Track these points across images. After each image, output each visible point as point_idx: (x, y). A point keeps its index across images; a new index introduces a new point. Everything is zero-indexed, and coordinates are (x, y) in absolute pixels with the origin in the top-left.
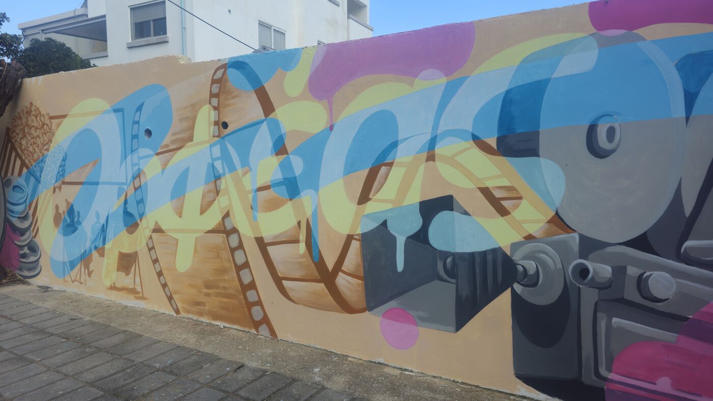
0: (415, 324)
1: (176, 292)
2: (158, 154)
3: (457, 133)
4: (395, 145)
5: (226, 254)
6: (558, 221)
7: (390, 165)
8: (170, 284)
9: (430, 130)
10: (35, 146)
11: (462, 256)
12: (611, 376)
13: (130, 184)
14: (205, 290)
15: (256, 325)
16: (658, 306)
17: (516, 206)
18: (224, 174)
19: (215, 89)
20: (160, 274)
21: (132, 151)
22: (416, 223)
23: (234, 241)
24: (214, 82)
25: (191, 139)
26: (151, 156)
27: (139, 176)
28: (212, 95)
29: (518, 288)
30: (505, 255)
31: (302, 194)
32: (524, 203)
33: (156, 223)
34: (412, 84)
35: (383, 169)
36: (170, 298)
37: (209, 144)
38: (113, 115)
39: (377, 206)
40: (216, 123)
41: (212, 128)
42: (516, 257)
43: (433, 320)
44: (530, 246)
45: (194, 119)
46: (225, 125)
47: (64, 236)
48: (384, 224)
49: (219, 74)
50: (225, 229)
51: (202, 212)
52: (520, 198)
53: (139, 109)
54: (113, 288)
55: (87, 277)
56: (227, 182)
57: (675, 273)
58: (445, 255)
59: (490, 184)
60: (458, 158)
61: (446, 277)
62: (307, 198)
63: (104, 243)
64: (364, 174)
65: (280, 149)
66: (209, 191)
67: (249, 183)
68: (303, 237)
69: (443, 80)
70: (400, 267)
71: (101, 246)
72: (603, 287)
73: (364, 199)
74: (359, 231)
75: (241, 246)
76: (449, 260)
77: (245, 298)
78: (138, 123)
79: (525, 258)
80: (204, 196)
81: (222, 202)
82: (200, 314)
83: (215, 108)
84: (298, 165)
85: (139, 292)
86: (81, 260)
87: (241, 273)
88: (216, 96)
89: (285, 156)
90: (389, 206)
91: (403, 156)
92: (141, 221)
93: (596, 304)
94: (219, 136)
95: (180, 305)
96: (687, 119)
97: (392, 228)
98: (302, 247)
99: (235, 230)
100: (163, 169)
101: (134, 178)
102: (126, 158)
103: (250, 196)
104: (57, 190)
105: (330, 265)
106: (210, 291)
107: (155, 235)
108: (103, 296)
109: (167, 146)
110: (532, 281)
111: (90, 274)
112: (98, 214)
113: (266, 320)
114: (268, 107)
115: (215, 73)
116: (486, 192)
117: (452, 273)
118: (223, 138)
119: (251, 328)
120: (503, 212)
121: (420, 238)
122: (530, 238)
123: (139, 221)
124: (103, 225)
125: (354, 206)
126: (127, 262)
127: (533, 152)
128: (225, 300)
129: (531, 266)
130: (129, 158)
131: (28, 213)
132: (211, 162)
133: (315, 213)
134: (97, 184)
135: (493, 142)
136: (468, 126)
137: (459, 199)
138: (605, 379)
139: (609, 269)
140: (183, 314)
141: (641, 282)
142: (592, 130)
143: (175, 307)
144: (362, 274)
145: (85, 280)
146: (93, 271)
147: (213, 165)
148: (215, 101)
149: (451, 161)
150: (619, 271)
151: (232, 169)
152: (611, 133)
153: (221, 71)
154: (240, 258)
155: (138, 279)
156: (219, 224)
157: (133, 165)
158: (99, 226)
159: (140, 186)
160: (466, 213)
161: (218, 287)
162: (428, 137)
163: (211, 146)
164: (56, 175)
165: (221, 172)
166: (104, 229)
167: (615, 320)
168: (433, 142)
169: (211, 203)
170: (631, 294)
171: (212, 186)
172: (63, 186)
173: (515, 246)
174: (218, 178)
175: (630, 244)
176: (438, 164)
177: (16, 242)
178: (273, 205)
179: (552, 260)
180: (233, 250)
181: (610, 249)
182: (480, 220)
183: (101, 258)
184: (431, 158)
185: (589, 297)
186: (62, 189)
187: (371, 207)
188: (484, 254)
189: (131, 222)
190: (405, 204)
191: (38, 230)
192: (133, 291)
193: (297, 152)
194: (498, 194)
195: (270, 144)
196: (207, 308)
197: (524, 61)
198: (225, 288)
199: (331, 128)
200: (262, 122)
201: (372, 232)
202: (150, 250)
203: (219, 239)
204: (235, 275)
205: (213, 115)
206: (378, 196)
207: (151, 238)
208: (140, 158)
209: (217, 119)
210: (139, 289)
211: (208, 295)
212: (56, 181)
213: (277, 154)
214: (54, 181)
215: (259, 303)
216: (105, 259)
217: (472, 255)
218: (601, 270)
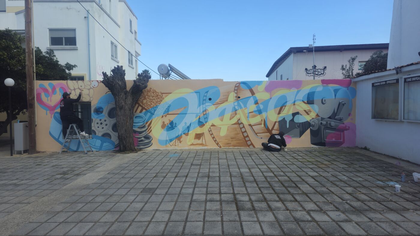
0: (291, 138)
1: (219, 142)
2: (214, 105)
3: (300, 100)
4: (286, 102)
5: (239, 130)
6: (317, 115)
7: (286, 106)
8: (218, 140)
9: (294, 99)
10: (151, 102)
11: (301, 123)
12: (326, 140)
13: (202, 113)
14: (231, 140)
15: (249, 146)
16: (332, 127)
17: (311, 113)
18: (238, 109)
19: (236, 88)
20: (213, 138)
21: (203, 104)
22: (291, 118)
23: (241, 126)
24: (235, 87)
25: (227, 101)
26: (211, 105)
27: (205, 111)
28: (235, 90)
29: (311, 128)
30: (309, 122)
31: (263, 113)
32: (312, 112)
33: (212, 123)
34: (290, 90)
35: (284, 107)
36: (218, 144)
37: (233, 102)
38: (195, 94)
39: (283, 115)
40: (236, 97)
41: (235, 98)
42: (311, 122)
43: (295, 136)
44: (313, 120)
45: (228, 96)
46: (239, 97)
47: (167, 131)
48: (284, 118)
49: (237, 85)
50: (239, 123)
51: (230, 119)
52: (311, 112)
53: (207, 92)
54: (192, 145)
55: (179, 143)
56: (239, 111)
57: (335, 122)
58: (297, 123)
59: (306, 109)
60: (299, 105)
61: (298, 128)
62: (264, 115)
63: (188, 131)
64: (279, 108)
65: (256, 103)
66: (233, 114)
67: (246, 111)
68: (263, 123)
69: (296, 90)
70: (288, 127)
71: (187, 132)
72: (325, 125)
73: (279, 113)
74: (278, 120)
75: (244, 127)
76: (298, 124)
77: (245, 140)
78: (206, 96)
79: (312, 122)
80: (231, 115)
81: (238, 117)
82: (230, 146)
83: (236, 93)
84: (261, 107)
85: (204, 144)
86: (176, 138)
87: (244, 134)
88: (237, 90)
89: (258, 105)
90: (285, 115)
91: (288, 104)
92: (206, 123)
93: (324, 129)
94: (237, 100)
95: (221, 145)
96: (335, 98)
97: (286, 119)
98: (263, 125)
99: (242, 123)
100: (216, 109)
101: (203, 112)
102: (200, 106)
103: (247, 115)
104: (164, 117)
105: (270, 128)
106: (233, 140)
107: (212, 127)
108: (187, 148)
109: (218, 102)
110: (313, 126)
111: (180, 142)
112: (186, 123)
113: (252, 144)
114: (253, 93)
115: (236, 84)
116: (305, 111)
117: (299, 127)
118: (238, 100)
119: (247, 147)
120: (308, 114)
121: (292, 120)
122: (313, 118)
123: (205, 124)
124: (188, 126)
125: (277, 115)
126: (198, 136)
127: (313, 103)
128: (238, 141)
129: (313, 123)
130: (201, 106)
131: (145, 125)
132: (234, 106)
133: (266, 117)
134: (186, 114)
135: (306, 102)
136: (302, 99)
137: (300, 112)
138: (325, 141)
139: (325, 122)
140: (222, 147)
141: (330, 124)
142: (322, 100)
143: (219, 146)
144: (279, 130)
145: (178, 144)
146: (182, 141)
147: (235, 107)
148: (236, 91)
149: (298, 105)
150: (327, 122)
151: (241, 108)
152: (325, 100)
153: (238, 84)
154: (243, 130)
155: (204, 141)
156: (236, 122)
157: (203, 108)
158: (186, 127)
159: (206, 114)
160: (301, 115)
161: (236, 138)
162: (293, 101)
163: (234, 103)
164: (164, 112)
165: (237, 109)
166: (188, 128)
167: (327, 131)
168: (295, 102)
169: (233, 117)
170: (329, 126)
171: (234, 112)
172: (167, 115)
173: (310, 120)
174: (236, 110)
175: (328, 118)
176: (296, 106)
177: (136, 136)
178: (254, 116)
179: (317, 122)
180: (241, 128)
181: (326, 119)
182: (304, 116)
183: (187, 136)
184: (294, 105)
185: (323, 127)
186: (167, 116)
187: (281, 115)
188: (305, 122)
189: (201, 124)
190: (289, 114)
191: (151, 131)
192: (202, 144)
193: (261, 104)
194: (307, 111)
195: (254, 102)
196: (232, 144)
197: (311, 88)
198: (238, 138)
199: (271, 98)
200: (251, 97)
201: (281, 120)
202: (209, 131)
203: (236, 126)
204: (242, 134)
205: (235, 95)
206: (283, 113)
207: (210, 128)
208: (206, 106)
209: (236, 96)
210: (204, 143)
211: (232, 141)
212: (164, 114)
213: (256, 104)
214: (162, 114)
215: (250, 140)
216: (189, 137)
217: (303, 123)
218: (324, 123)
